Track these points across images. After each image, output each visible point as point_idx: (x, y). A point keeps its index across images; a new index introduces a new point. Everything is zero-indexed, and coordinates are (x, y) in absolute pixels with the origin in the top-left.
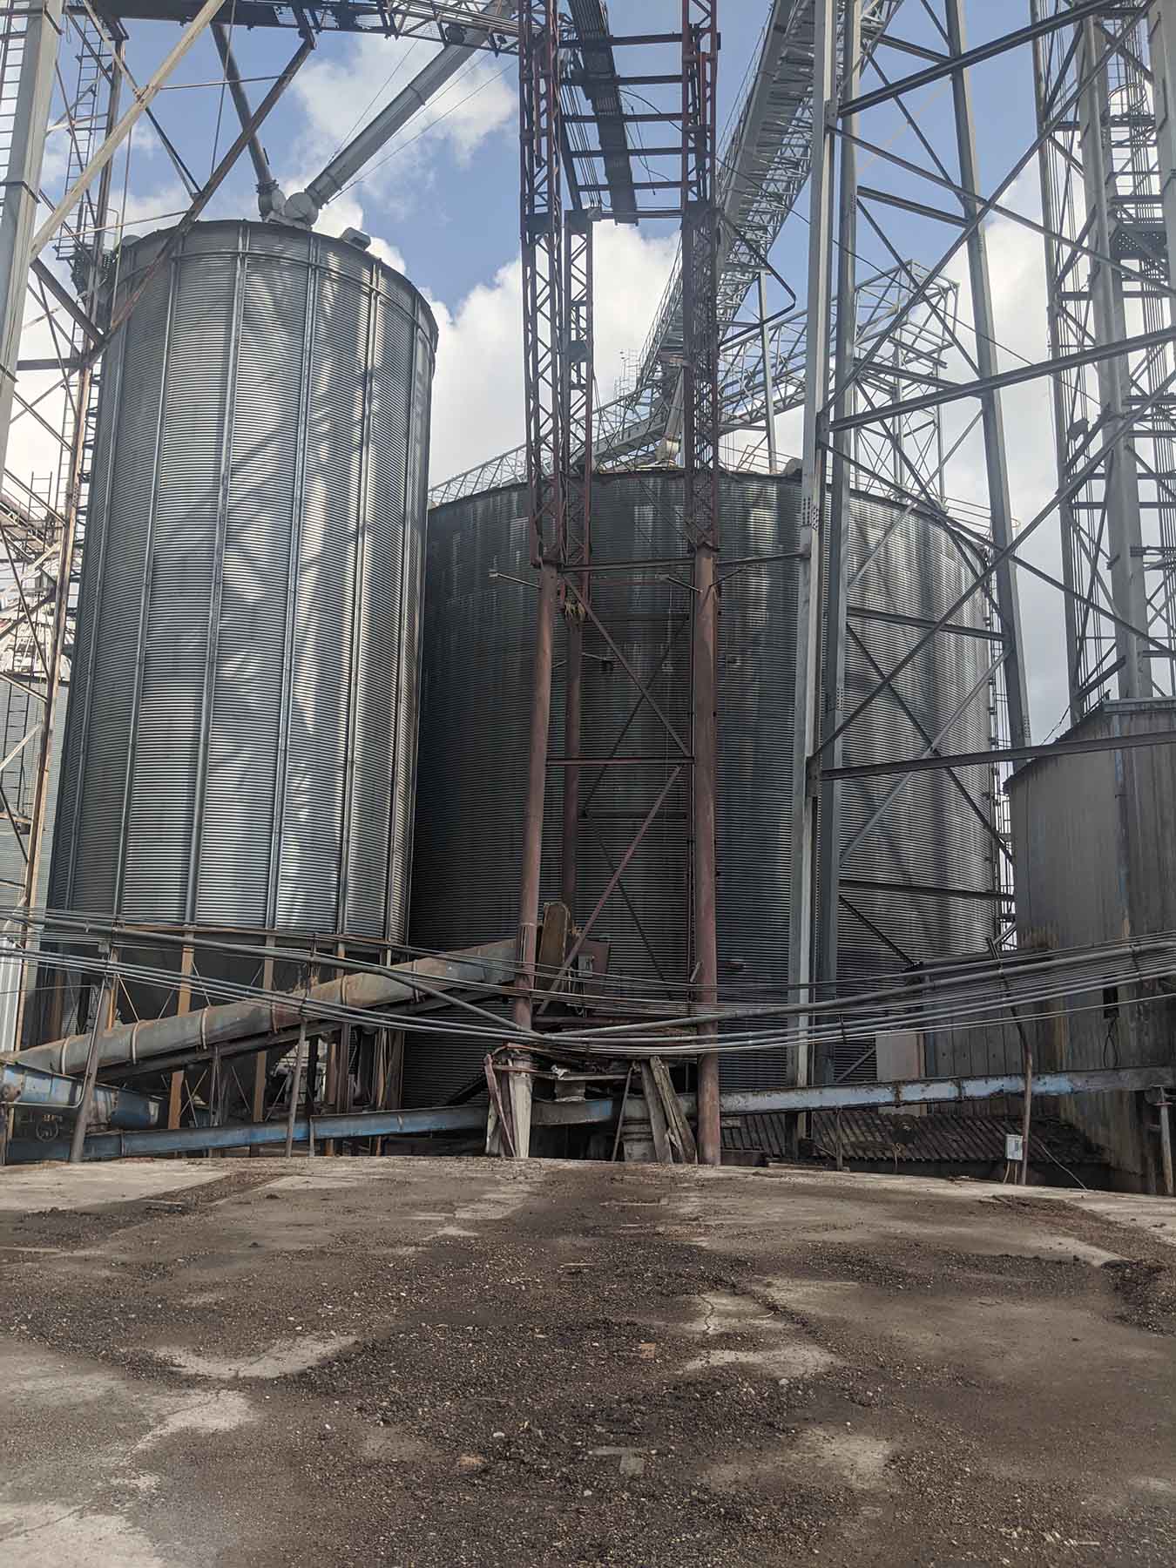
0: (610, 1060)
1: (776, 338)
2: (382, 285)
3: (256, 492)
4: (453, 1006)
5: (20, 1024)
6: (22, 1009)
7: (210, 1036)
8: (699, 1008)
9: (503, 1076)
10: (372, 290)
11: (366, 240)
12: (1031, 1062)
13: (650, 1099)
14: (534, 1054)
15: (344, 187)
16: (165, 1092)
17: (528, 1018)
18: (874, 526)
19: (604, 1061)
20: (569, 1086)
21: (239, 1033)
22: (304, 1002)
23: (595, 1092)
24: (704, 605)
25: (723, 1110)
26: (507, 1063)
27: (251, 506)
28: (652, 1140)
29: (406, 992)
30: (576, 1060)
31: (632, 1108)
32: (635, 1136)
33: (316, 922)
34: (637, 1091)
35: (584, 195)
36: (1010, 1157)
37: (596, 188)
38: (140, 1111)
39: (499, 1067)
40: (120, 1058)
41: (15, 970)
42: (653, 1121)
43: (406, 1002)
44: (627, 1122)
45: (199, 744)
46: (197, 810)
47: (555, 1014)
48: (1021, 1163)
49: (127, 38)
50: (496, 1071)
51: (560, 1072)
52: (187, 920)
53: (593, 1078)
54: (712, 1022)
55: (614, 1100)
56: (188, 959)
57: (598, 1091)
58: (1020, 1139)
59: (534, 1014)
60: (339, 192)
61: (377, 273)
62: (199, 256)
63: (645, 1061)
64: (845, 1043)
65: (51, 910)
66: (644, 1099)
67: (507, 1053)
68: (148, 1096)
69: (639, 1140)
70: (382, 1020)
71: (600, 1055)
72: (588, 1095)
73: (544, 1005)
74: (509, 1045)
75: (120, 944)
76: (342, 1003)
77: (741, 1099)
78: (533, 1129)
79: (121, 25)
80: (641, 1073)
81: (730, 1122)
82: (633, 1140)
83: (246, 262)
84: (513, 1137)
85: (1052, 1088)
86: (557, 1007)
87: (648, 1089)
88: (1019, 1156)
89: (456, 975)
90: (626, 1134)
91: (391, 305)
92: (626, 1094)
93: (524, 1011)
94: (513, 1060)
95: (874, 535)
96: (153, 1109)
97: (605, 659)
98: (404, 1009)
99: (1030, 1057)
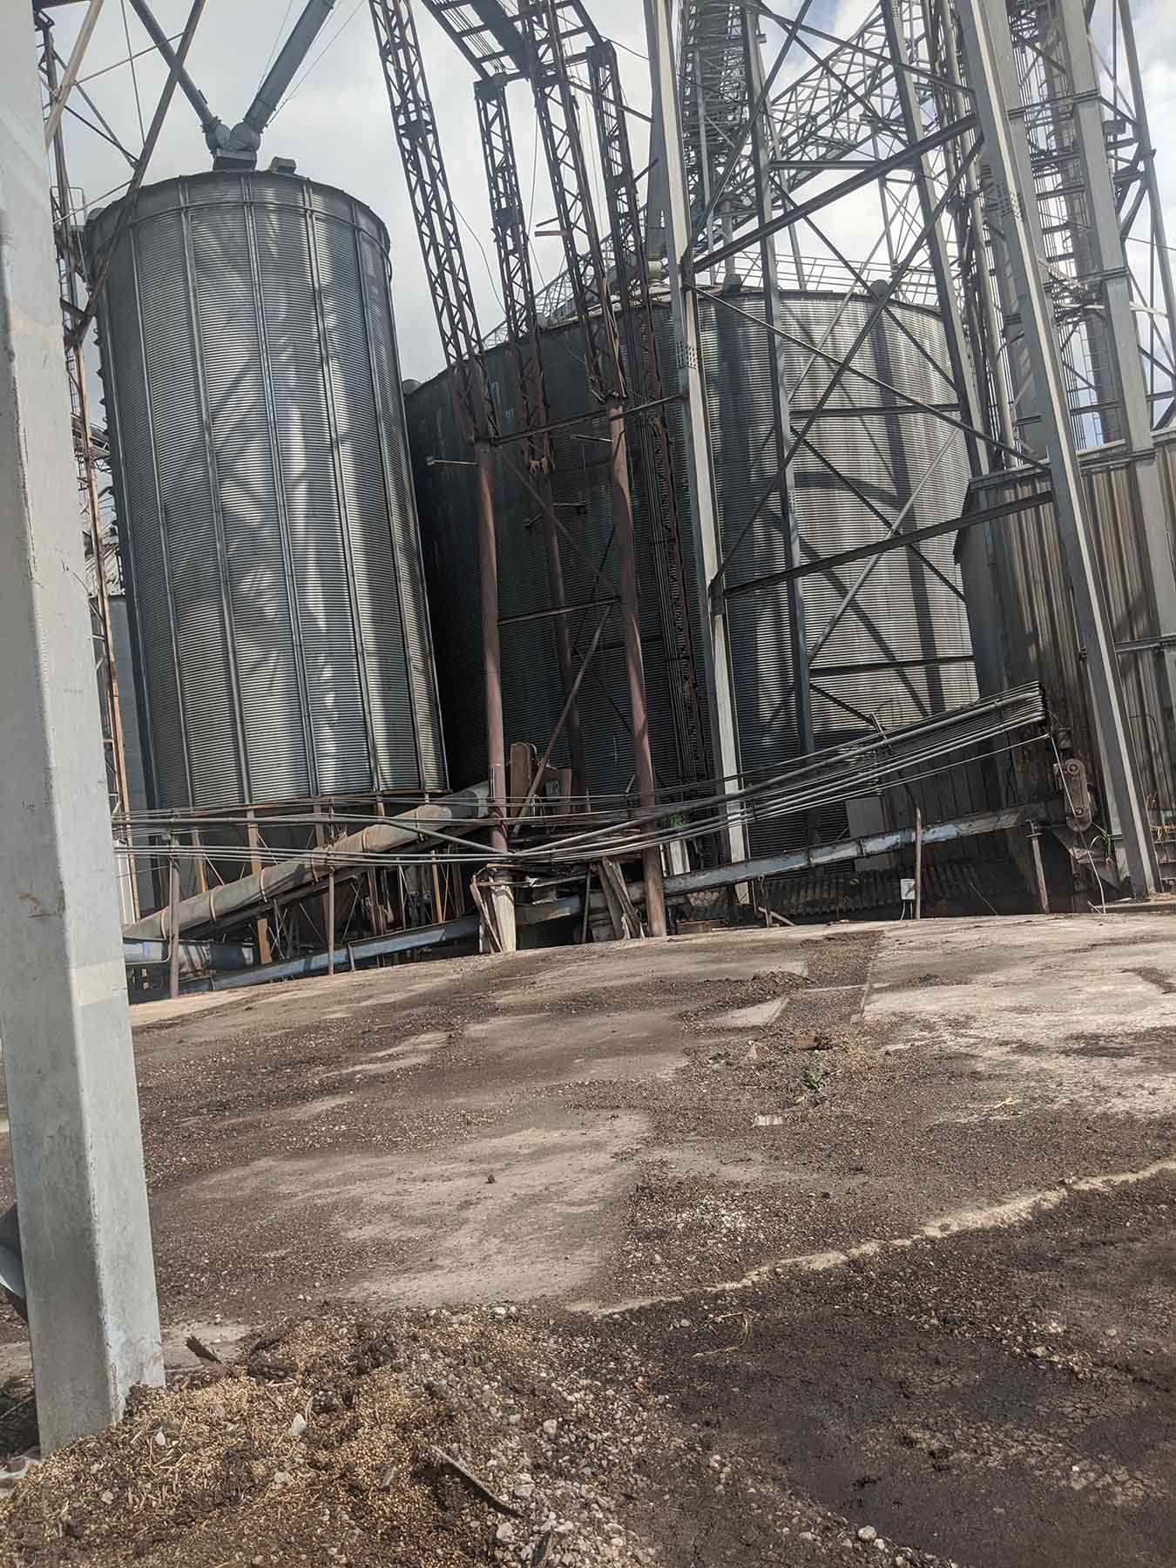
0: (572, 866)
1: (793, 99)
2: (317, 202)
3: (240, 426)
4: (447, 842)
5: (137, 902)
6: (135, 890)
7: (268, 891)
8: (637, 813)
9: (486, 892)
10: (306, 210)
11: (292, 165)
12: (919, 816)
13: (606, 892)
14: (510, 870)
15: (277, 108)
16: (256, 940)
17: (504, 843)
18: (818, 323)
19: (565, 868)
20: (543, 892)
21: (290, 885)
22: (329, 855)
23: (565, 892)
24: (616, 453)
25: (667, 891)
26: (488, 880)
27: (238, 438)
28: (611, 923)
29: (413, 836)
30: (544, 870)
31: (595, 900)
32: (601, 922)
33: (355, 784)
34: (596, 885)
35: (486, 65)
36: (904, 898)
37: (494, 56)
38: (234, 955)
39: (481, 884)
40: (203, 918)
41: (124, 862)
42: (611, 909)
43: (413, 843)
44: (591, 912)
45: (228, 656)
46: (237, 708)
47: (528, 835)
48: (914, 902)
49: (53, 24)
50: (479, 887)
51: (532, 881)
52: (247, 803)
53: (560, 881)
54: (651, 822)
55: (581, 896)
56: (253, 835)
57: (567, 890)
58: (912, 882)
59: (508, 839)
60: (274, 113)
61: (308, 192)
62: (153, 218)
63: (598, 862)
64: (757, 823)
65: (133, 812)
66: (602, 892)
67: (489, 872)
68: (239, 943)
69: (603, 925)
70: (397, 860)
71: (562, 863)
72: (560, 895)
73: (516, 830)
74: (488, 865)
75: (180, 831)
76: (364, 851)
77: (683, 881)
78: (518, 928)
79: (45, 15)
80: (597, 871)
81: (674, 901)
82: (599, 925)
83: (190, 215)
84: (498, 936)
85: (941, 835)
86: (526, 829)
87: (604, 884)
88: (911, 896)
89: (450, 815)
90: (593, 921)
91: (330, 220)
92: (588, 890)
93: (499, 838)
94: (493, 877)
95: (819, 332)
96: (247, 954)
97: (577, 504)
98: (412, 848)
99: (918, 811)
